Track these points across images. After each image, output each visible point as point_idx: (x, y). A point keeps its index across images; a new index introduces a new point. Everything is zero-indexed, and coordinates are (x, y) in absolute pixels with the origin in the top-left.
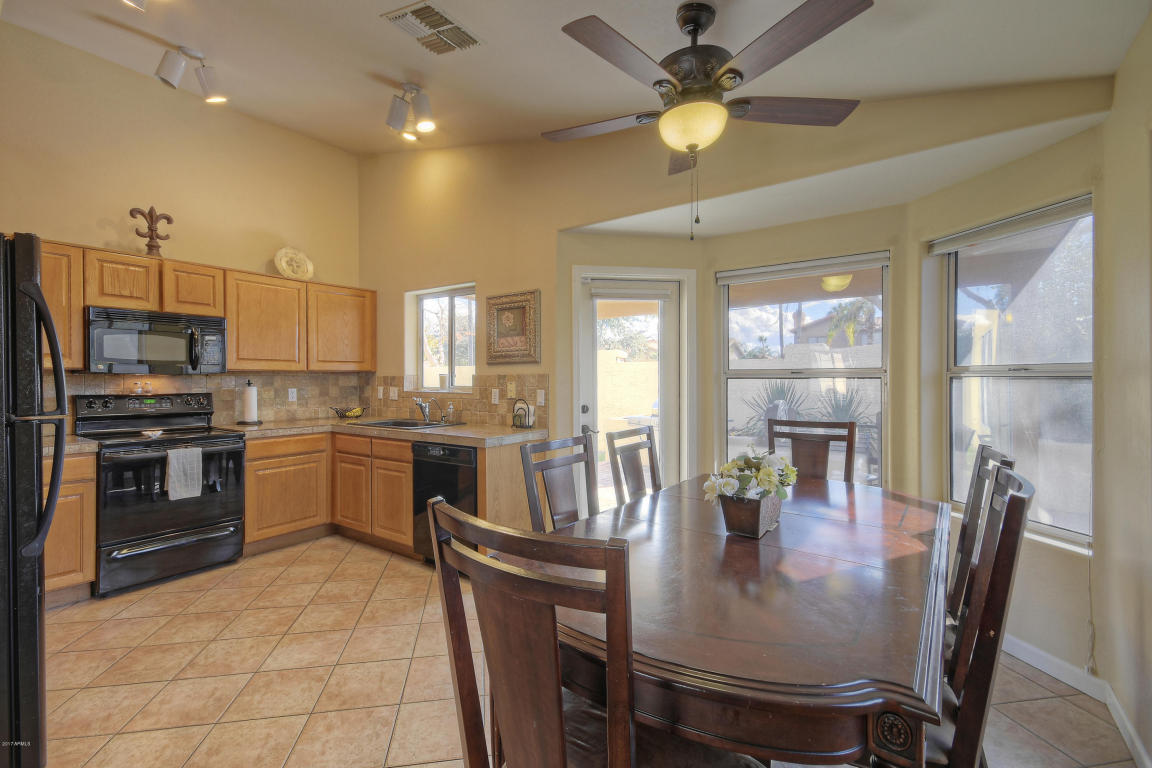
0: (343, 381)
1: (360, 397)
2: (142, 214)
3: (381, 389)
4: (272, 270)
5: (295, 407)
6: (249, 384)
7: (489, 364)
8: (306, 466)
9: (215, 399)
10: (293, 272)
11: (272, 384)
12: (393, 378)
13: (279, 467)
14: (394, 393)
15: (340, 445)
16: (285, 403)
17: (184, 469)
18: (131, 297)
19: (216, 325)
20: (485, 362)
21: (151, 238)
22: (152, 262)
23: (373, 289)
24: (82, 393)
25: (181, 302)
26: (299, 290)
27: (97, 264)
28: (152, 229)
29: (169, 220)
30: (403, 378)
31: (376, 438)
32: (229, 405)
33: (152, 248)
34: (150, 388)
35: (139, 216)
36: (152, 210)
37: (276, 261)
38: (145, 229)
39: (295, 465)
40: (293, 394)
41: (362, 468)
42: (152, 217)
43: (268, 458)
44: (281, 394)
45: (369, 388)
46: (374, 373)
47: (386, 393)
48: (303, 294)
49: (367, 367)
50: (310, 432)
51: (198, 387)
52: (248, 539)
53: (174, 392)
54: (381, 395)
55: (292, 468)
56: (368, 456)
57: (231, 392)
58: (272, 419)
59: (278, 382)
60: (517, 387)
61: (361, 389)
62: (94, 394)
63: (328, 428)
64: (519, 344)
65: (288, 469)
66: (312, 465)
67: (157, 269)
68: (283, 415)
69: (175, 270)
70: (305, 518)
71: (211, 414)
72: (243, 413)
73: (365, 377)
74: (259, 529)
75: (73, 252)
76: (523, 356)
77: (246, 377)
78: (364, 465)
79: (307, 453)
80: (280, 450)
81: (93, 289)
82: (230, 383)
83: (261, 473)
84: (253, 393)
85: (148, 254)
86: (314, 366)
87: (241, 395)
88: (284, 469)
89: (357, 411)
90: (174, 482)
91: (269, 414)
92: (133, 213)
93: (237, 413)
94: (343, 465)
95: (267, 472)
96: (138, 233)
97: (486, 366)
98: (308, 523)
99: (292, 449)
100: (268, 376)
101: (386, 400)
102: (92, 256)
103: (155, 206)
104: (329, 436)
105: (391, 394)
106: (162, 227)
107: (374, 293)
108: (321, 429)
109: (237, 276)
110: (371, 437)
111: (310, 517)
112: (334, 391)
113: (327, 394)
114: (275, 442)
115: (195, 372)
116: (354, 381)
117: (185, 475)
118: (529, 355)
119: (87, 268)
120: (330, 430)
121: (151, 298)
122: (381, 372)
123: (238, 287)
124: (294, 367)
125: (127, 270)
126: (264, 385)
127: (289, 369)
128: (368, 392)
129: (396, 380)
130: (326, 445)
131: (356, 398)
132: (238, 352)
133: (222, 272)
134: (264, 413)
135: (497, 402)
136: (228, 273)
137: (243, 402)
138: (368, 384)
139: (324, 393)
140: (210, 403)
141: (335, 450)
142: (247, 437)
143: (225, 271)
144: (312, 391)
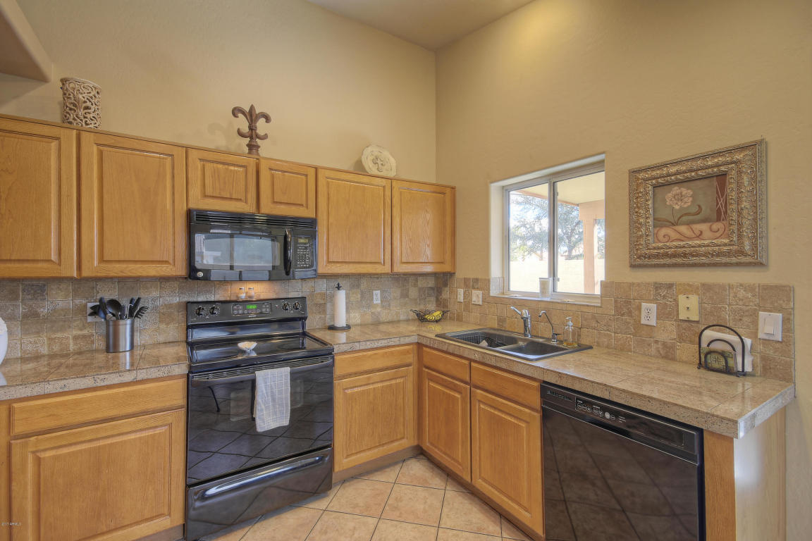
0: (422, 283)
1: (437, 300)
2: (243, 113)
3: (461, 291)
4: (359, 168)
5: (379, 309)
6: (339, 288)
7: (633, 266)
8: (393, 382)
9: (308, 302)
10: (378, 169)
11: (358, 286)
12: (477, 280)
13: (367, 385)
14: (477, 297)
15: (426, 360)
16: (370, 305)
17: (272, 392)
18: (231, 199)
19: (308, 226)
20: (627, 264)
21: (251, 138)
22: (251, 162)
23: (452, 184)
24: (195, 300)
25: (277, 202)
26: (384, 187)
27: (199, 164)
28: (252, 128)
29: (268, 119)
30: (489, 281)
31: (476, 361)
32: (322, 308)
33: (252, 147)
34: (252, 293)
35: (240, 115)
36: (252, 108)
37: (363, 160)
38: (245, 129)
39: (382, 381)
40: (377, 295)
41: (458, 395)
42: (252, 116)
43: (356, 374)
44: (366, 297)
45: (447, 289)
46: (452, 274)
47: (467, 296)
48: (388, 193)
49: (447, 268)
50: (398, 343)
51: (294, 290)
52: (337, 468)
53: (274, 297)
54: (461, 298)
55: (380, 385)
56: (466, 383)
57: (324, 295)
58: (359, 322)
59: (364, 284)
60: (701, 303)
61: (437, 290)
62: (205, 300)
63: (414, 339)
64: (707, 234)
65: (376, 386)
66: (398, 381)
67: (255, 169)
68: (369, 319)
69: (271, 169)
70: (392, 442)
71: (305, 318)
72: (333, 317)
73: (443, 279)
74: (348, 456)
75: (175, 151)
76: (729, 254)
77: (336, 280)
78: (460, 393)
79: (392, 368)
80: (368, 365)
81: (195, 191)
82: (322, 286)
83: (349, 391)
84: (341, 296)
85: (249, 153)
86: (400, 268)
87: (332, 298)
88: (371, 387)
89: (437, 314)
90: (262, 410)
91: (356, 318)
92: (236, 111)
93: (328, 316)
94: (431, 384)
95: (356, 390)
96: (241, 134)
97: (629, 268)
98: (395, 446)
99: (380, 364)
100: (356, 279)
101: (468, 304)
102: (194, 155)
103: (254, 105)
104: (415, 346)
105: (474, 299)
106: (261, 125)
107: (453, 188)
108: (407, 340)
109: (328, 173)
110: (471, 360)
111: (397, 440)
112: (413, 293)
113: (407, 296)
114: (364, 356)
115: (288, 277)
116: (431, 283)
117: (274, 400)
118: (741, 252)
119: (190, 169)
120: (416, 341)
121: (249, 201)
122: (460, 274)
123: (328, 187)
124: (379, 269)
125: (227, 169)
126: (352, 287)
127: (374, 272)
128: (446, 294)
129: (481, 283)
130: (411, 358)
131: (433, 299)
132: (328, 254)
133: (314, 169)
134: (352, 315)
135: (653, 322)
136: (319, 170)
137: (333, 305)
138: (446, 285)
139: (405, 295)
140: (304, 309)
141: (422, 365)
142: (335, 351)
143: (316, 169)
144: (395, 292)
